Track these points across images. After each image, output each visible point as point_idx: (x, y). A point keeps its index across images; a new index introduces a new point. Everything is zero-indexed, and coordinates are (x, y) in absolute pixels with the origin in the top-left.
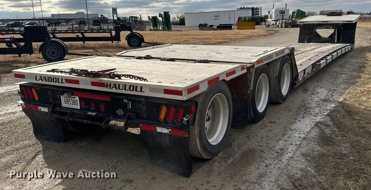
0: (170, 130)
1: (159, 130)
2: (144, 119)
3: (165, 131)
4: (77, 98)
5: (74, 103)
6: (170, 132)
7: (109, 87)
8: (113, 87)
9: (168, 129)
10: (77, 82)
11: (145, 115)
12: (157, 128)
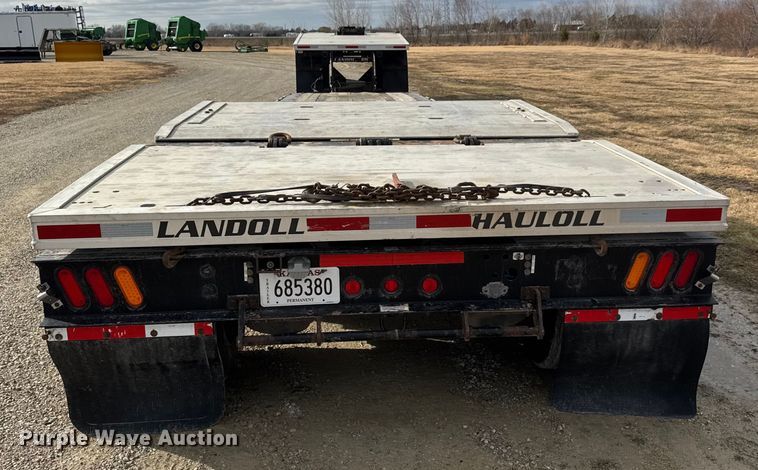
0: (660, 310)
1: (626, 315)
2: (576, 296)
3: (646, 315)
4: (334, 273)
5: (319, 287)
6: (658, 316)
7: (481, 225)
8: (498, 222)
9: (654, 308)
10: (361, 223)
11: (578, 286)
12: (620, 312)
